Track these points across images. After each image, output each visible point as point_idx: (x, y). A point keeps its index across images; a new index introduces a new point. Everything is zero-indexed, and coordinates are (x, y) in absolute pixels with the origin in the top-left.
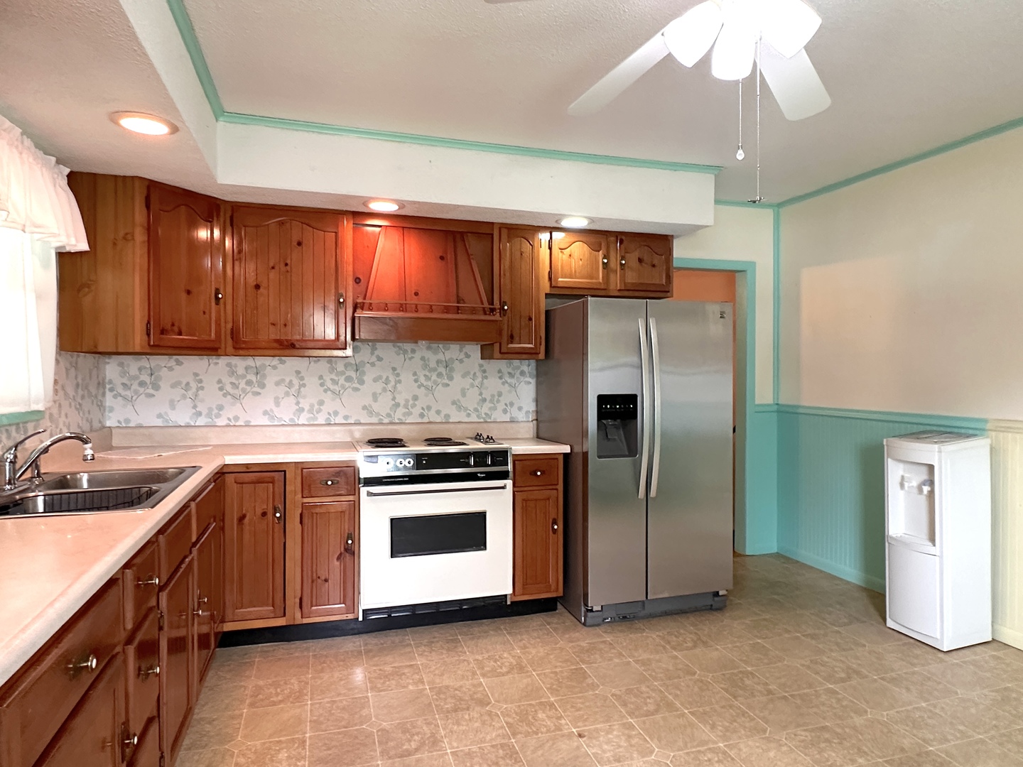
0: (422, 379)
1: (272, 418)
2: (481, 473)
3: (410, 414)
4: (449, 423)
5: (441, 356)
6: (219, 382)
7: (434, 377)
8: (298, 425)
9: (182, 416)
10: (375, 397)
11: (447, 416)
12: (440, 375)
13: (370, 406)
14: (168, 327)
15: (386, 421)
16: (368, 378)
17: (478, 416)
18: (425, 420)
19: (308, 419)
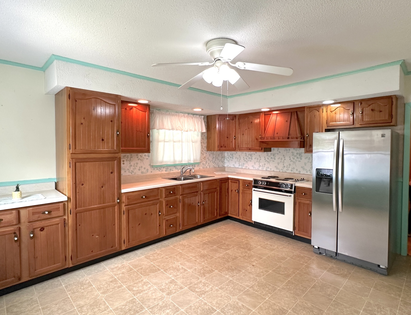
0: (292, 159)
1: (254, 168)
2: (284, 190)
3: (288, 170)
4: (300, 174)
5: (298, 152)
6: (244, 158)
7: (296, 158)
8: (259, 170)
9: (237, 165)
10: (278, 164)
11: (300, 171)
12: (297, 158)
13: (277, 166)
14: (223, 146)
15: (281, 171)
16: (276, 158)
17: (310, 173)
18: (293, 172)
19: (262, 169)
